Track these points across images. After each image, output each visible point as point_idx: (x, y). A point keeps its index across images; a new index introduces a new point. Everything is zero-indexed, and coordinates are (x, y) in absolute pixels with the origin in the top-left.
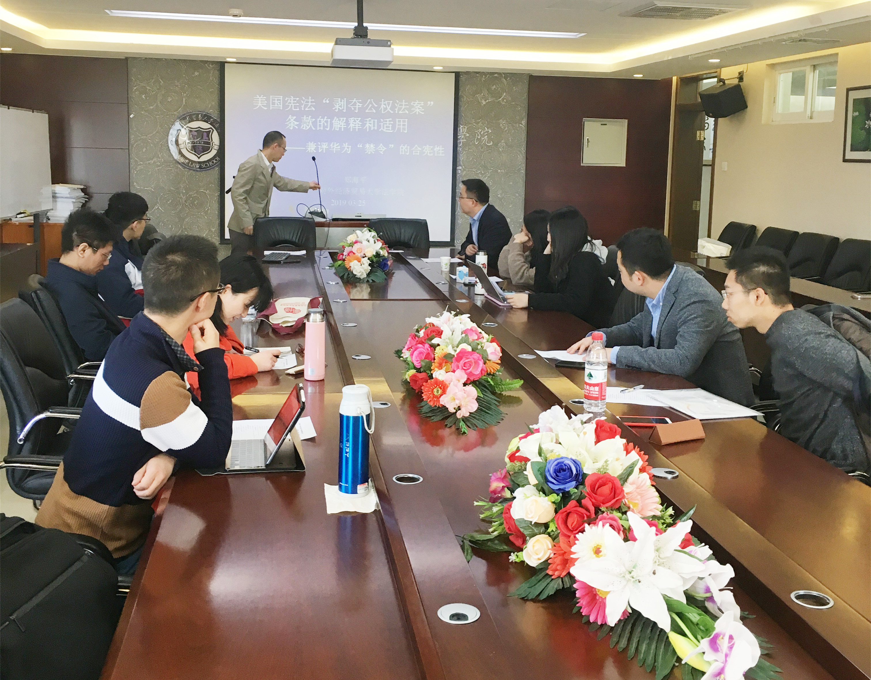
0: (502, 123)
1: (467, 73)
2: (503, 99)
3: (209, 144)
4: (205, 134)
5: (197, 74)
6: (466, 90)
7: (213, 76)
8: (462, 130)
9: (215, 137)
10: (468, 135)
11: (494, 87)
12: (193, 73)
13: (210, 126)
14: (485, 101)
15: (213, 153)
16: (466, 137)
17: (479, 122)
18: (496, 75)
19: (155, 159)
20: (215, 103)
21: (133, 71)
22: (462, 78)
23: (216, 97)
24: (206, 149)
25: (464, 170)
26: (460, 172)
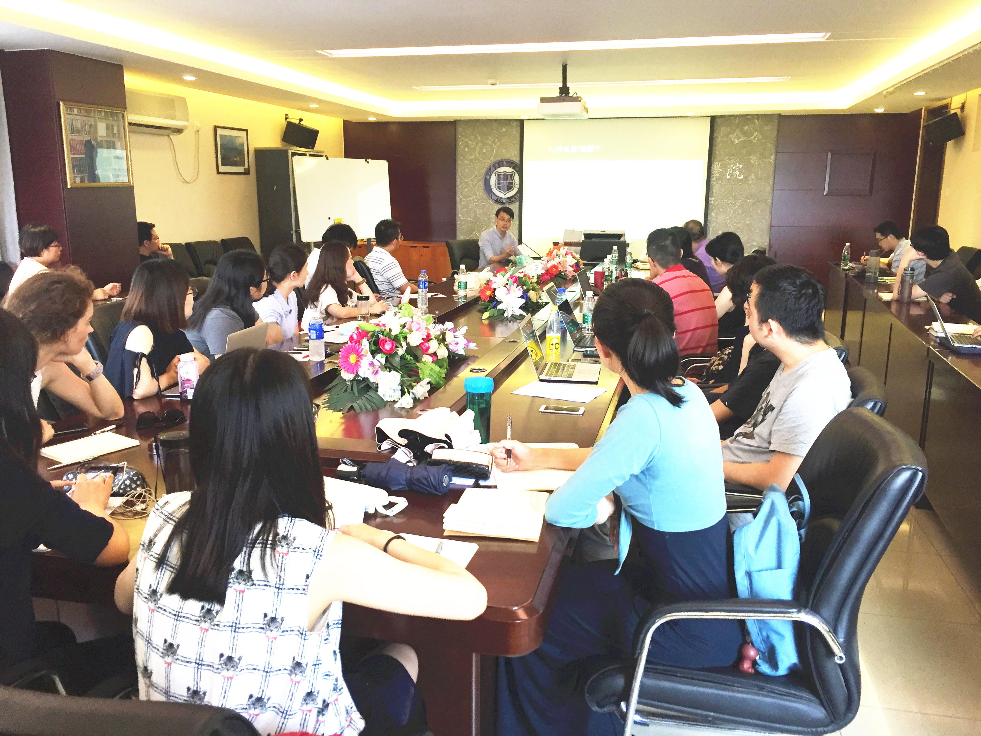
0: (753, 159)
1: (722, 116)
2: (754, 138)
3: (512, 183)
4: (509, 177)
5: (504, 130)
6: (722, 131)
7: (516, 132)
8: (717, 166)
9: (517, 178)
10: (721, 170)
11: (747, 127)
12: (502, 130)
13: (512, 170)
14: (738, 139)
15: (515, 191)
16: (719, 172)
17: (731, 159)
18: (749, 117)
19: (474, 197)
20: (517, 152)
21: (460, 129)
22: (719, 121)
23: (518, 146)
24: (510, 188)
25: (717, 201)
26: (712, 202)
